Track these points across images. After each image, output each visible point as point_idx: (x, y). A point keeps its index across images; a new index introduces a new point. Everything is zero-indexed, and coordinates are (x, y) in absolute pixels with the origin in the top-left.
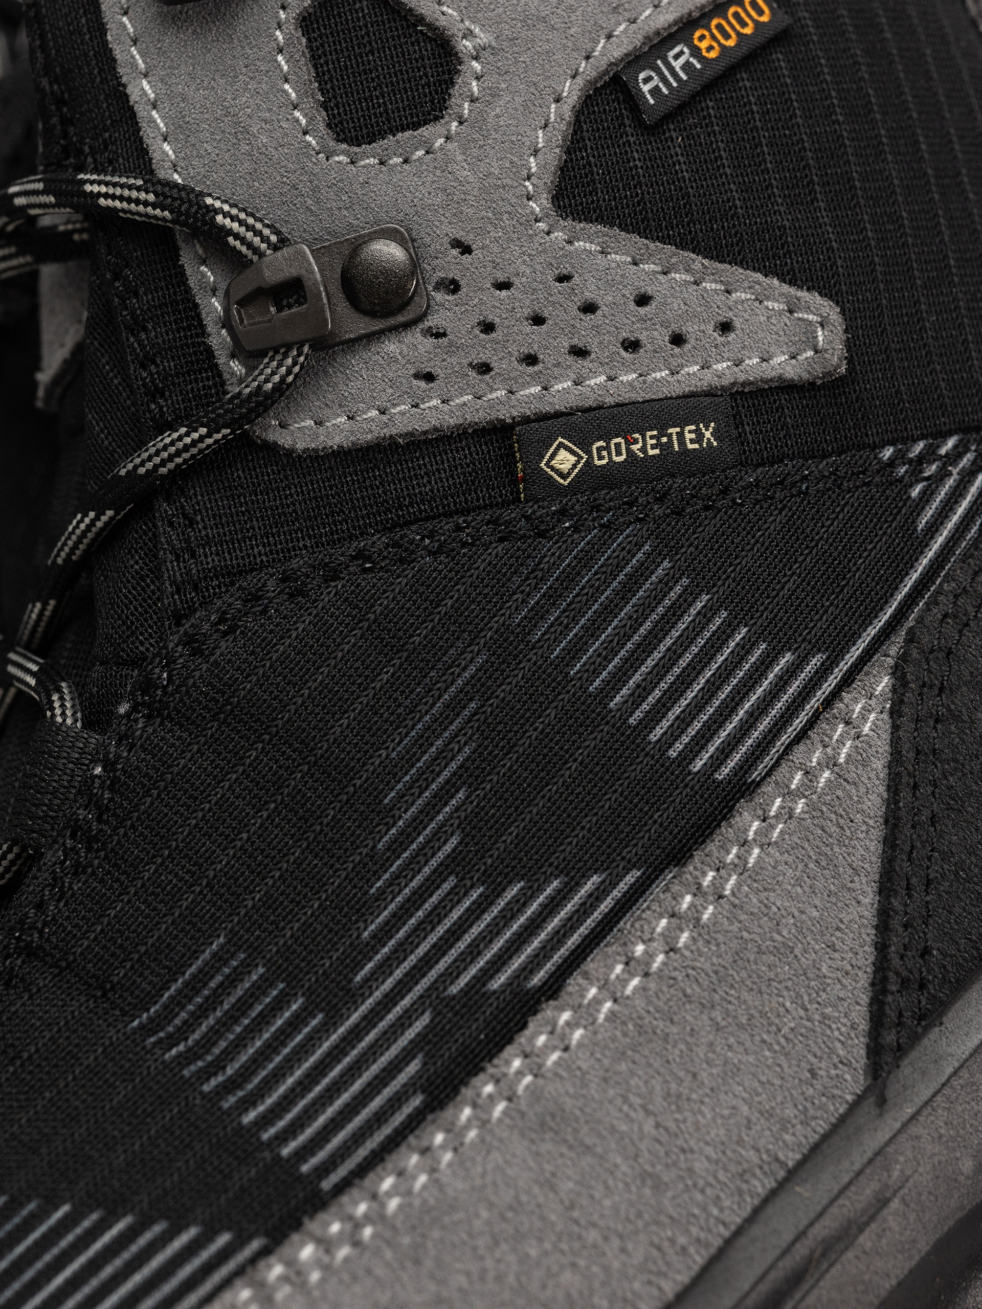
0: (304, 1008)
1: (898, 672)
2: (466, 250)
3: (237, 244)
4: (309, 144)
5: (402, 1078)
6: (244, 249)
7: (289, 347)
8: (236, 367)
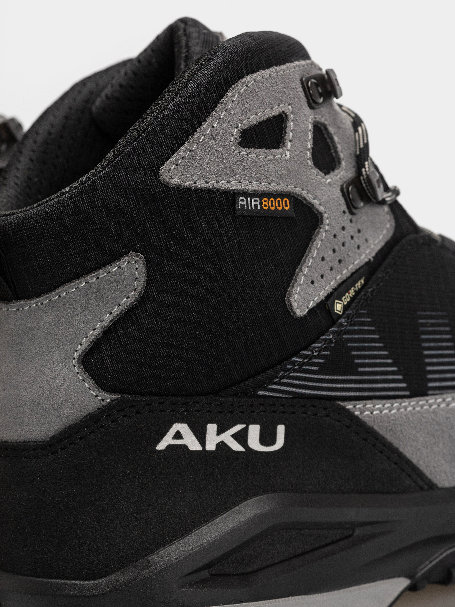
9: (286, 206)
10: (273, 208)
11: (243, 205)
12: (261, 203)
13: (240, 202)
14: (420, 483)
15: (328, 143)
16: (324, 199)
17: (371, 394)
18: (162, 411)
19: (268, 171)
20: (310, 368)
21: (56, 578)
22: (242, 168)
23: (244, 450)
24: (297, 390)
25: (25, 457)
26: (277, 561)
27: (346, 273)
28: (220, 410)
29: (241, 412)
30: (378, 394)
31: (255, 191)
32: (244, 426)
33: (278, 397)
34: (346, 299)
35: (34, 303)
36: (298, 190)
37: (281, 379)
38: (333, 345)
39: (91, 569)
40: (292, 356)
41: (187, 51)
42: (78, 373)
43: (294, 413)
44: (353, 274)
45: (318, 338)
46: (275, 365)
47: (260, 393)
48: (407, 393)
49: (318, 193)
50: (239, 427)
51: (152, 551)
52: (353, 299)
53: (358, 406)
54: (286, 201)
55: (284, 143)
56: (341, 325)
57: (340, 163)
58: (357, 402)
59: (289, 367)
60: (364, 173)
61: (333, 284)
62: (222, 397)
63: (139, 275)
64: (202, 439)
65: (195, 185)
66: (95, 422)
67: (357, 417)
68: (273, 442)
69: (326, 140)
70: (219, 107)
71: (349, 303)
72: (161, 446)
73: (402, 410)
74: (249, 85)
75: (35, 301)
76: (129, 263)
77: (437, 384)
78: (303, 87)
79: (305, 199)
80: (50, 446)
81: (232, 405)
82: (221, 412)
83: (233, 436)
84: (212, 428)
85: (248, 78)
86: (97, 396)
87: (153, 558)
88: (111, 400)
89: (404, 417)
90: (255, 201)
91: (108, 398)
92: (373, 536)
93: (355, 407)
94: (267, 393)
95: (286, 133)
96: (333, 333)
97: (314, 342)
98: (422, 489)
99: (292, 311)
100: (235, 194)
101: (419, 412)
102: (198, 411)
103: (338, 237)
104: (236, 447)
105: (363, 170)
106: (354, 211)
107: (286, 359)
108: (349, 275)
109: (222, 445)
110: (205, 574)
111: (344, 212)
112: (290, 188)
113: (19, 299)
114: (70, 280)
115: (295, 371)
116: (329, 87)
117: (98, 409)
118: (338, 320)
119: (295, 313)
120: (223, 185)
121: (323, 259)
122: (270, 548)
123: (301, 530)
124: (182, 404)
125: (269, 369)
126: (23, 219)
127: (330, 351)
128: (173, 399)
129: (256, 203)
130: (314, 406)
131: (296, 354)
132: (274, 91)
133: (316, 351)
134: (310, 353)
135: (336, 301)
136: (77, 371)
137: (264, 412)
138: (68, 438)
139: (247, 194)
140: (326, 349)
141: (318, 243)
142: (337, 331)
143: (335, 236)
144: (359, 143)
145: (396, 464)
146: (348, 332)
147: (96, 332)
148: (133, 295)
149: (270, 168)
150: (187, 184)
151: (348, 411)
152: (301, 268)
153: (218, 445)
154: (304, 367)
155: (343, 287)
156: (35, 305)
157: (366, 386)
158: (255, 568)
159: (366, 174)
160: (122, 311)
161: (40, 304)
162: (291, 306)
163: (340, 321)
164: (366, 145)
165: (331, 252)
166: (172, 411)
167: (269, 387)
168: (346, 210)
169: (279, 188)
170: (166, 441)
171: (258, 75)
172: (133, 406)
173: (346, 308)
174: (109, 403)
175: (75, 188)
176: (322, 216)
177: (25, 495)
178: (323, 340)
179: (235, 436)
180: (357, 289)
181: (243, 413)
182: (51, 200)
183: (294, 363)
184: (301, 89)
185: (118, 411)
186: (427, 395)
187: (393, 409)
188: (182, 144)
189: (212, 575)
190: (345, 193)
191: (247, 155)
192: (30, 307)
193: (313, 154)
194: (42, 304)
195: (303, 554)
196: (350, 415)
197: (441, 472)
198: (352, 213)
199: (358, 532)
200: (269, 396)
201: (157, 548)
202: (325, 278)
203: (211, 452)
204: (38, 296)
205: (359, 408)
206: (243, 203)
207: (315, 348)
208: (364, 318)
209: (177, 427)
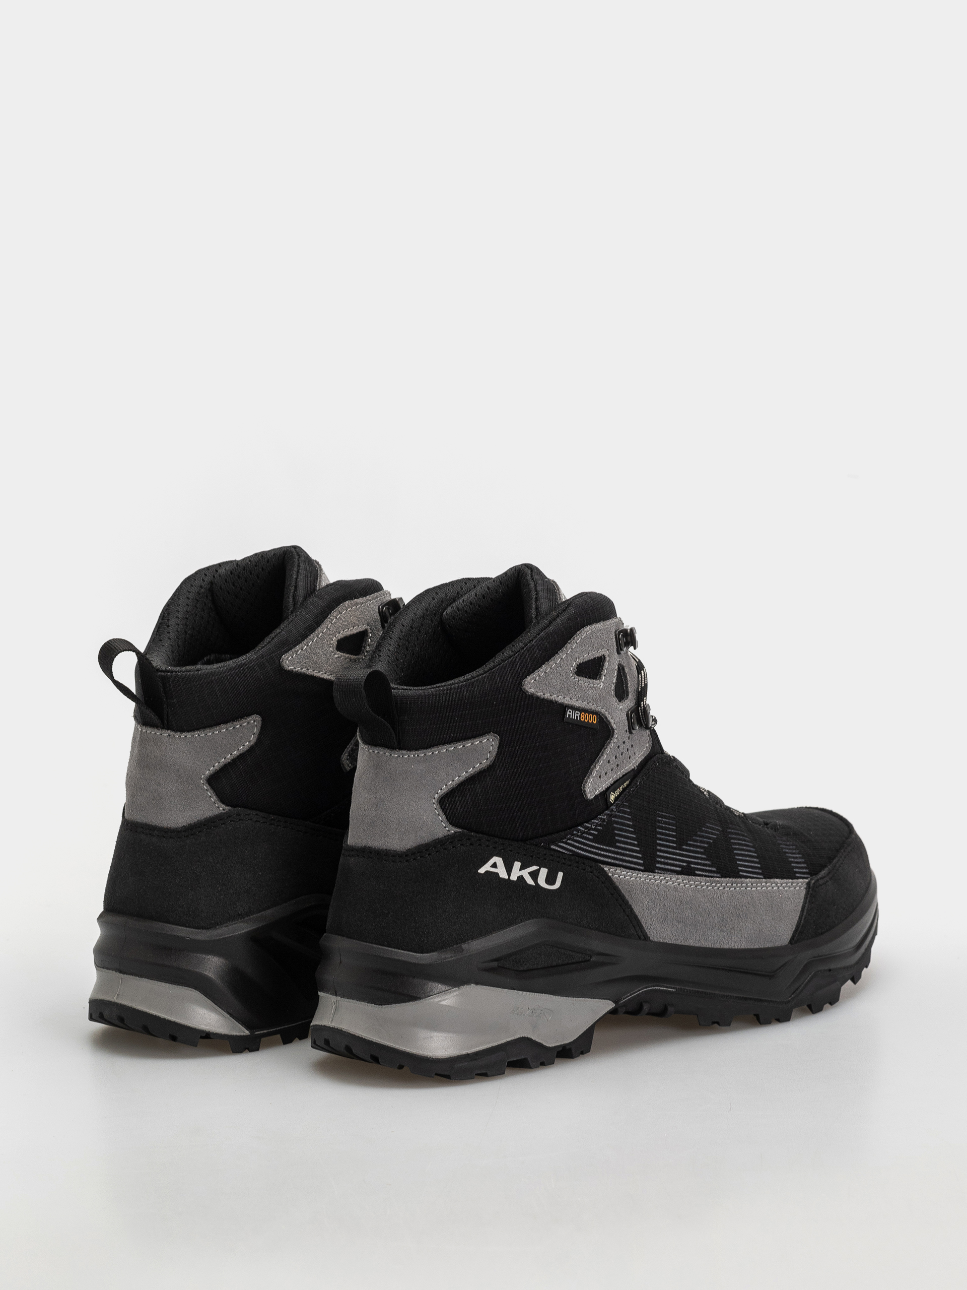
9: (594, 721)
10: (586, 721)
11: (569, 715)
12: (580, 716)
13: (568, 713)
14: (640, 934)
15: (622, 679)
16: (617, 719)
17: (621, 863)
18: (487, 846)
19: (589, 694)
20: (587, 836)
21: (394, 948)
22: (574, 689)
23: (534, 884)
24: (576, 850)
25: (385, 860)
26: (539, 967)
27: (619, 774)
28: (525, 853)
29: (538, 857)
30: (625, 864)
31: (579, 707)
32: (538, 867)
33: (563, 852)
34: (617, 793)
35: (412, 754)
36: (603, 711)
37: (568, 840)
38: (605, 823)
39: (421, 945)
40: (578, 826)
41: (537, 594)
42: (435, 809)
43: (570, 865)
44: (623, 776)
45: (596, 817)
46: (565, 830)
47: (553, 847)
48: (642, 868)
49: (614, 715)
50: (535, 868)
51: (464, 941)
52: (621, 793)
53: (611, 870)
54: (595, 717)
55: (600, 677)
56: (612, 810)
57: (628, 695)
58: (612, 867)
59: (575, 832)
60: (642, 705)
61: (611, 781)
62: (528, 844)
63: (493, 749)
64: (509, 871)
65: (543, 696)
66: (441, 845)
67: (610, 877)
68: (553, 883)
69: (622, 677)
70: (568, 645)
71: (619, 796)
72: (482, 871)
73: (638, 879)
74: (588, 633)
75: (414, 753)
76: (487, 740)
77: (662, 866)
78: (616, 638)
79: (606, 718)
80: (406, 856)
81: (533, 852)
82: (525, 855)
83: (529, 873)
84: (517, 865)
85: (588, 628)
86: (445, 827)
87: (464, 946)
88: (455, 832)
89: (639, 884)
90: (577, 714)
91: (453, 830)
92: (603, 964)
93: (609, 870)
94: (557, 848)
95: (602, 669)
96: (607, 815)
97: (593, 819)
98: (640, 938)
99: (585, 795)
100: (566, 706)
101: (648, 883)
102: (511, 851)
103: (620, 748)
104: (530, 881)
105: (642, 703)
106: (633, 731)
107: (573, 827)
108: (621, 776)
109: (521, 878)
110: (495, 964)
111: (626, 731)
112: (599, 709)
113: (400, 748)
114: (444, 743)
115: (578, 836)
116: (629, 639)
117: (445, 836)
118: (610, 807)
119: (586, 796)
120: (560, 699)
121: (609, 762)
122: (538, 956)
123: (559, 948)
124: (502, 844)
125: (561, 831)
126: (420, 695)
127: (602, 827)
128: (496, 839)
129: (577, 715)
130: (584, 864)
131: (581, 824)
132: (601, 639)
133: (594, 826)
134: (590, 826)
135: (612, 793)
136: (435, 807)
137: (552, 861)
138: (420, 852)
139: (573, 708)
140: (600, 825)
141: (608, 750)
142: (609, 814)
143: (618, 747)
144: (641, 683)
145: (628, 916)
146: (615, 816)
147: (454, 783)
148: (485, 763)
149: (590, 692)
150: (539, 694)
151: (605, 871)
152: (596, 765)
153: (518, 878)
154: (584, 835)
155: (617, 783)
156: (412, 756)
157: (619, 857)
158: (525, 968)
159: (644, 706)
160: (475, 772)
161: (416, 755)
162: (585, 791)
163: (611, 807)
164: (646, 685)
165: (614, 758)
166: (494, 848)
167: (559, 844)
168: (628, 730)
169: (593, 708)
170: (486, 868)
171: (594, 626)
172: (469, 839)
173: (616, 799)
174: (453, 834)
175: (462, 682)
176: (613, 732)
177: (381, 886)
178: (600, 818)
179: (531, 874)
180: (624, 787)
181: (539, 858)
182: (442, 686)
183: (578, 831)
184: (614, 640)
185: (458, 840)
186: (655, 873)
187: (633, 877)
188: (540, 666)
189: (499, 966)
190: (629, 718)
191: (578, 681)
192: (409, 756)
193: (616, 687)
194: (418, 756)
195: (556, 966)
196: (605, 874)
197: (654, 929)
198: (631, 732)
199: (593, 959)
200: (557, 851)
201: (468, 940)
202: (607, 775)
203: (513, 881)
204: (417, 750)
205: (612, 871)
206: (570, 713)
207: (594, 823)
208: (626, 808)
209: (495, 859)
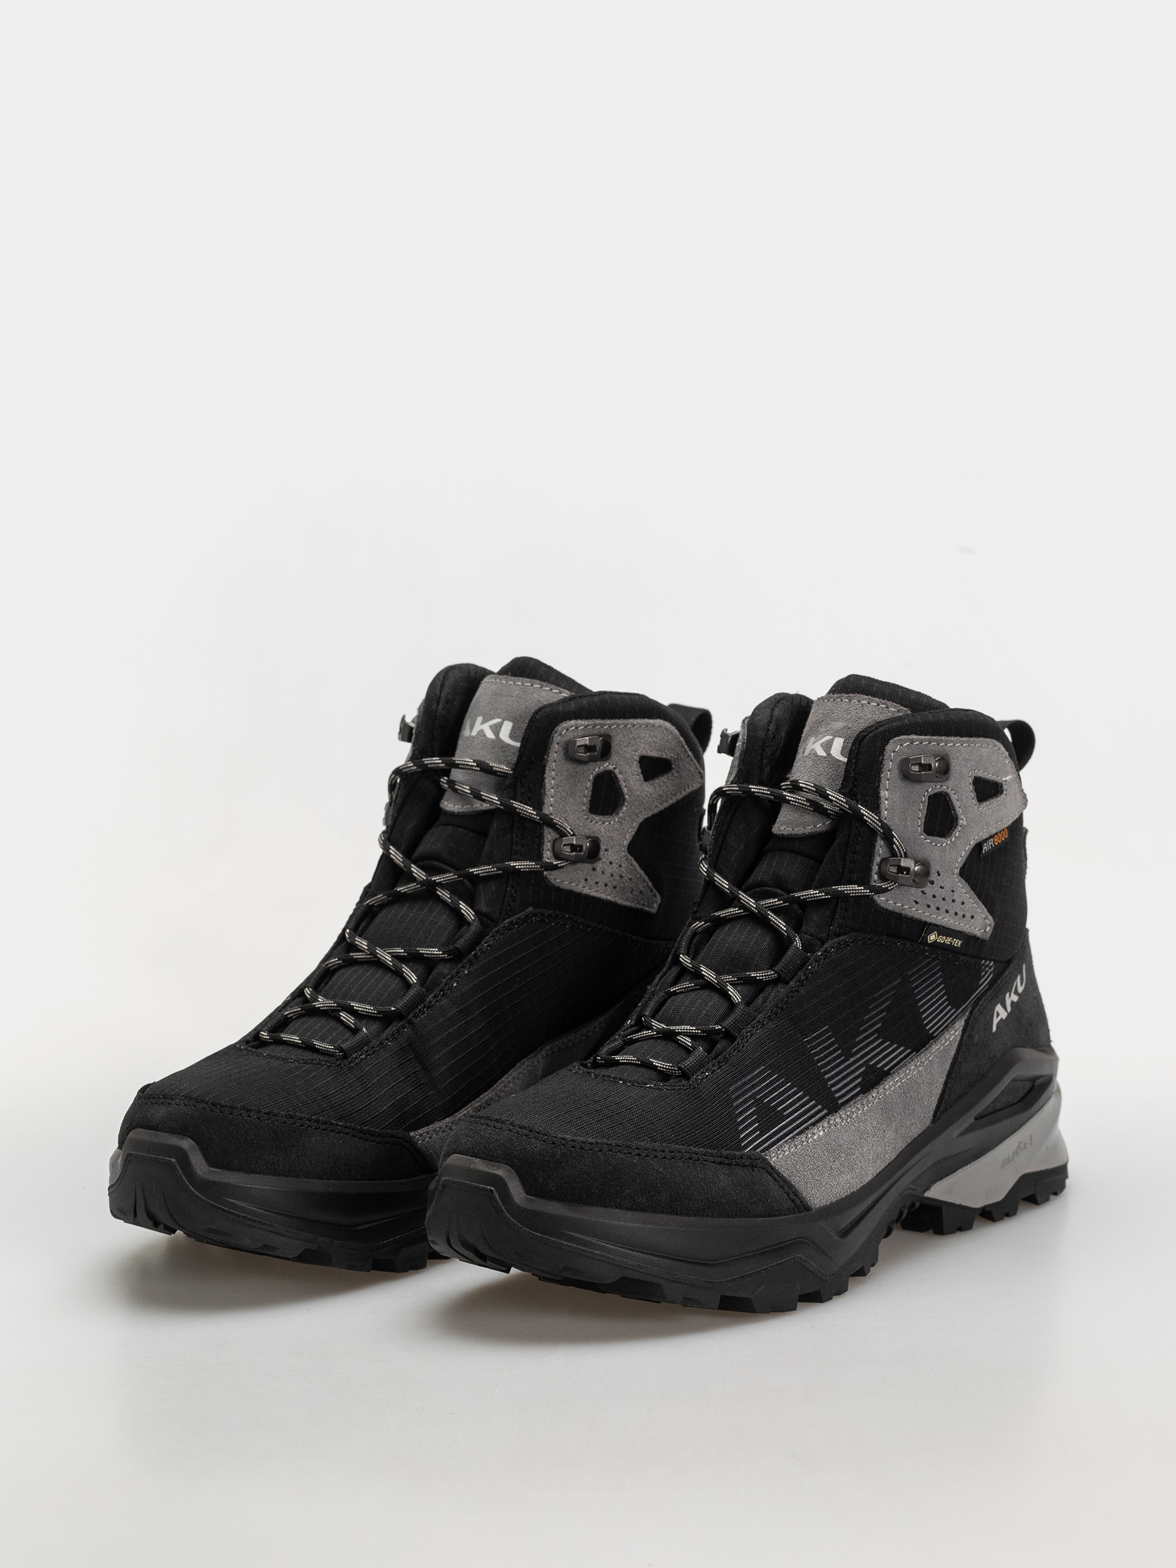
0: (841, 1053)
1: (967, 1022)
2: (939, 875)
3: (896, 848)
4: (918, 830)
5: (857, 1082)
6: (897, 850)
7: (893, 881)
8: (876, 877)
